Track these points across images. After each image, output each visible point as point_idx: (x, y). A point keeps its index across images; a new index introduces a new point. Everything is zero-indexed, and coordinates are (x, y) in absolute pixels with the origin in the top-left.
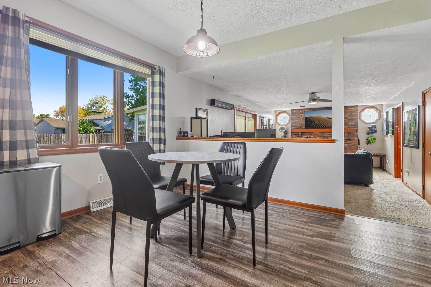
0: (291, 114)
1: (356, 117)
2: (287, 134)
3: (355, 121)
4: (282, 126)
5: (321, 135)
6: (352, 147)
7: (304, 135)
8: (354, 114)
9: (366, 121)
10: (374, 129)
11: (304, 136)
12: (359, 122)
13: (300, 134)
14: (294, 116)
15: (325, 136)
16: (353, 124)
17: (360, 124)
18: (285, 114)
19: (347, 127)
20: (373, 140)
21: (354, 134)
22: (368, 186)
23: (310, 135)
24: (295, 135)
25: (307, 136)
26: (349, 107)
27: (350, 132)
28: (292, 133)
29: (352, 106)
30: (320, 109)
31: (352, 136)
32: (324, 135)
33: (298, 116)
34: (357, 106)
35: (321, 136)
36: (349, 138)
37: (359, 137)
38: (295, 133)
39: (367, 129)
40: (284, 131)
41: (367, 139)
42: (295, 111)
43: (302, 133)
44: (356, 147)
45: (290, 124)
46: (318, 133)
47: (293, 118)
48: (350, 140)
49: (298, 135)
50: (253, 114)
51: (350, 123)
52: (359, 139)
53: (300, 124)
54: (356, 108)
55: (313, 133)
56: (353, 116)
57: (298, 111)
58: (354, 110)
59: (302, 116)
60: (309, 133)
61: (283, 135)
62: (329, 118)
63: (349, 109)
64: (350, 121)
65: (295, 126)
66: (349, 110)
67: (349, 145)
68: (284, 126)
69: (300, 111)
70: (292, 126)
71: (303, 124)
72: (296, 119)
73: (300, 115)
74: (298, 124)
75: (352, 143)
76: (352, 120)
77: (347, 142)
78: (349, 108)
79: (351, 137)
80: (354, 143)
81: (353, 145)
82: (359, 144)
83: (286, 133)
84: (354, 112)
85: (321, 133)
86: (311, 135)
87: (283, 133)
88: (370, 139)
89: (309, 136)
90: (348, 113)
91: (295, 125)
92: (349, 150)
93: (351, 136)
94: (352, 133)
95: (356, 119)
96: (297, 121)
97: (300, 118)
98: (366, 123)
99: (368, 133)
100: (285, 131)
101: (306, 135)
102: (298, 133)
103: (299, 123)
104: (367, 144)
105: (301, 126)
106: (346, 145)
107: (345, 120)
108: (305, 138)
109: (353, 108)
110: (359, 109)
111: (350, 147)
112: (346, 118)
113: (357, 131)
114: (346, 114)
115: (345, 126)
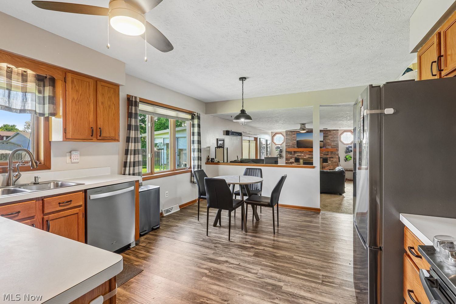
0: (285, 135)
1: (337, 139)
2: (282, 152)
3: (336, 142)
4: (277, 145)
6: (334, 163)
7: (296, 153)
9: (345, 142)
10: (350, 149)
12: (339, 143)
13: (293, 153)
14: (287, 137)
16: (335, 145)
17: (340, 145)
18: (280, 135)
19: (330, 147)
20: (349, 158)
21: (336, 153)
22: (342, 195)
23: (300, 153)
24: (288, 153)
25: (298, 154)
27: (333, 152)
28: (286, 151)
29: (334, 130)
30: (309, 132)
33: (291, 137)
34: (338, 130)
35: (309, 155)
36: (331, 156)
37: (339, 156)
38: (289, 151)
39: (345, 149)
40: (279, 150)
41: (345, 157)
42: (289, 133)
43: (294, 152)
45: (284, 144)
46: (308, 152)
47: (287, 138)
48: (333, 158)
49: (291, 153)
50: (255, 138)
51: (332, 144)
52: (339, 157)
53: (293, 144)
54: (337, 132)
55: (303, 152)
56: (335, 138)
57: (291, 133)
60: (301, 152)
61: (279, 153)
63: (331, 132)
64: (332, 142)
65: (289, 146)
66: (332, 133)
67: (331, 162)
68: (279, 146)
69: (293, 133)
70: (286, 146)
71: (295, 144)
72: (289, 140)
73: (293, 136)
75: (334, 161)
76: (334, 141)
77: (330, 159)
79: (333, 155)
80: (336, 161)
81: (335, 162)
82: (339, 161)
83: (281, 151)
84: (335, 135)
86: (302, 153)
87: (279, 152)
88: (347, 157)
89: (300, 155)
90: (331, 135)
92: (332, 166)
94: (334, 152)
95: (337, 140)
97: (293, 139)
98: (344, 144)
99: (346, 152)
102: (291, 151)
103: (292, 143)
104: (345, 161)
105: (293, 145)
106: (329, 162)
107: (329, 141)
108: (297, 156)
109: (335, 132)
110: (340, 133)
111: (332, 164)
112: (330, 140)
113: (337, 150)
114: (329, 136)
115: (329, 146)
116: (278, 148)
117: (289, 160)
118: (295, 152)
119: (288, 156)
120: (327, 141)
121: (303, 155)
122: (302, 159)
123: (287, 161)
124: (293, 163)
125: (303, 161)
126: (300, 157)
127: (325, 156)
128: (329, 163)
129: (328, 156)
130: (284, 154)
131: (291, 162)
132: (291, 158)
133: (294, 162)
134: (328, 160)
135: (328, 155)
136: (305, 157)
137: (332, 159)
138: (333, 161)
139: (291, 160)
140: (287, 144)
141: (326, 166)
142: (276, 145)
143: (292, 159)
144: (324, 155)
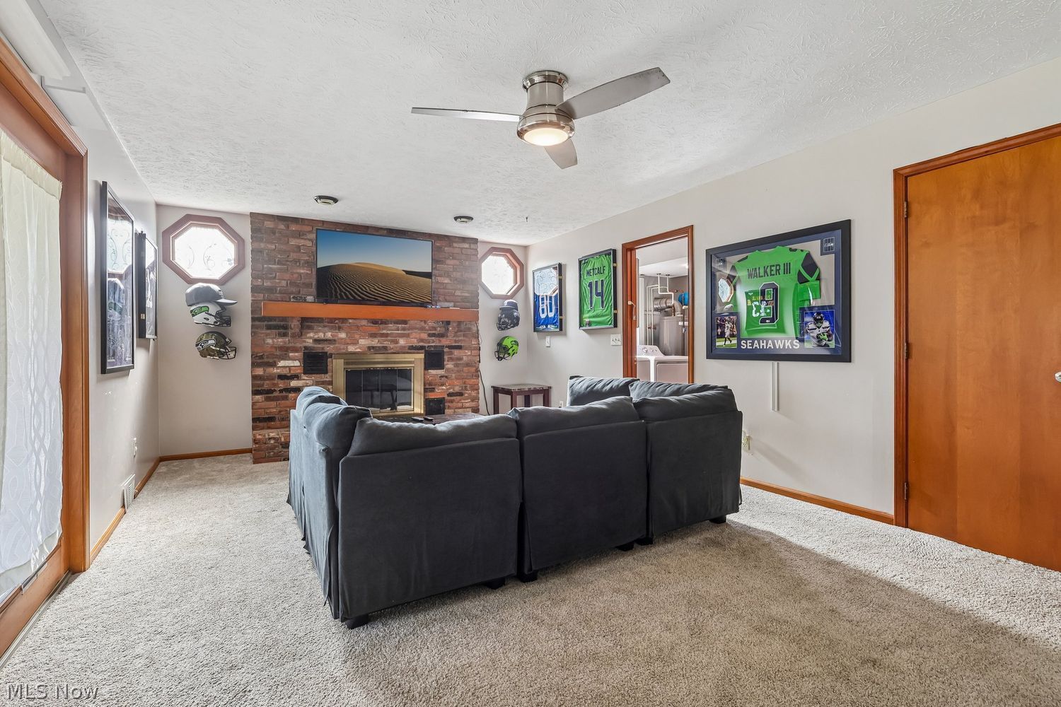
0: (246, 234)
1: (470, 276)
2: (228, 323)
3: (470, 288)
4: (199, 285)
5: (374, 329)
6: (465, 369)
7: (310, 328)
8: (467, 263)
9: (495, 291)
10: (513, 314)
11: (312, 335)
12: (480, 291)
13: (295, 324)
14: (262, 245)
15: (386, 335)
16: (466, 297)
17: (483, 300)
18: (214, 231)
19: (453, 304)
20: (514, 347)
21: (469, 329)
23: (332, 328)
24: (269, 327)
25: (321, 335)
26: (457, 240)
27: (460, 323)
28: (253, 319)
29: (464, 239)
30: (369, 232)
31: (464, 336)
32: (383, 329)
33: (283, 247)
34: (475, 241)
35: (373, 336)
36: (456, 341)
38: (270, 319)
39: (498, 314)
40: (213, 309)
41: (499, 344)
42: (269, 224)
43: (304, 320)
44: (473, 369)
45: (246, 279)
46: (364, 322)
47: (261, 251)
48: (459, 348)
49: (286, 327)
51: (458, 293)
52: (480, 345)
53: (293, 284)
54: (473, 246)
55: (344, 320)
56: (466, 269)
57: (282, 227)
58: (469, 250)
59: (299, 247)
60: (332, 320)
62: (408, 272)
63: (455, 245)
64: (458, 286)
65: (271, 290)
66: (456, 251)
67: (456, 365)
68: (216, 288)
69: (293, 227)
70: (255, 289)
71: (308, 285)
72: (271, 260)
73: (293, 242)
74: (284, 283)
75: (465, 358)
76: (464, 282)
77: (452, 353)
78: (456, 242)
79: (462, 338)
80: (470, 358)
81: (467, 365)
82: (478, 361)
83: (225, 318)
85: (375, 322)
86: (340, 328)
87: (211, 320)
88: (507, 343)
89: (329, 335)
90: (453, 259)
91: (267, 284)
92: (457, 379)
93: (462, 333)
94: (463, 327)
95: (470, 281)
96: (280, 270)
97: (293, 256)
98: (493, 297)
99: (502, 326)
100: (219, 309)
101: (320, 331)
102: (284, 319)
103: (287, 276)
104: (500, 358)
105: (294, 289)
106: (449, 365)
107: (447, 281)
108: (316, 341)
109: (466, 246)
110: (481, 250)
111: (458, 371)
112: (449, 276)
113: (476, 318)
114: (448, 262)
115: (446, 301)
116: (203, 297)
117: (274, 365)
118: (307, 323)
119: (270, 341)
120: (440, 279)
121: (343, 335)
122: (340, 355)
123: (260, 371)
124: (296, 377)
125: (346, 363)
126: (329, 348)
127: (435, 342)
128: (448, 370)
129: (445, 342)
130: (242, 333)
131: (285, 372)
132: (284, 352)
133: (299, 371)
134: (446, 357)
135: (442, 335)
136: (351, 349)
137: (456, 353)
138: (460, 359)
139: (282, 363)
140: (259, 282)
141: (438, 380)
142: (191, 281)
143: (290, 359)
144: (430, 335)
